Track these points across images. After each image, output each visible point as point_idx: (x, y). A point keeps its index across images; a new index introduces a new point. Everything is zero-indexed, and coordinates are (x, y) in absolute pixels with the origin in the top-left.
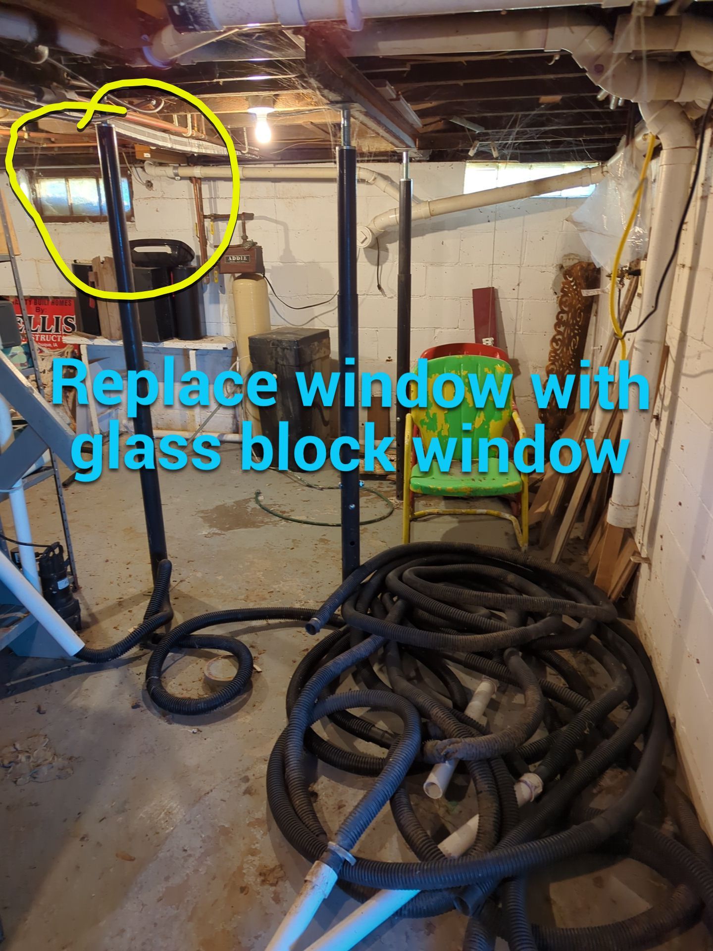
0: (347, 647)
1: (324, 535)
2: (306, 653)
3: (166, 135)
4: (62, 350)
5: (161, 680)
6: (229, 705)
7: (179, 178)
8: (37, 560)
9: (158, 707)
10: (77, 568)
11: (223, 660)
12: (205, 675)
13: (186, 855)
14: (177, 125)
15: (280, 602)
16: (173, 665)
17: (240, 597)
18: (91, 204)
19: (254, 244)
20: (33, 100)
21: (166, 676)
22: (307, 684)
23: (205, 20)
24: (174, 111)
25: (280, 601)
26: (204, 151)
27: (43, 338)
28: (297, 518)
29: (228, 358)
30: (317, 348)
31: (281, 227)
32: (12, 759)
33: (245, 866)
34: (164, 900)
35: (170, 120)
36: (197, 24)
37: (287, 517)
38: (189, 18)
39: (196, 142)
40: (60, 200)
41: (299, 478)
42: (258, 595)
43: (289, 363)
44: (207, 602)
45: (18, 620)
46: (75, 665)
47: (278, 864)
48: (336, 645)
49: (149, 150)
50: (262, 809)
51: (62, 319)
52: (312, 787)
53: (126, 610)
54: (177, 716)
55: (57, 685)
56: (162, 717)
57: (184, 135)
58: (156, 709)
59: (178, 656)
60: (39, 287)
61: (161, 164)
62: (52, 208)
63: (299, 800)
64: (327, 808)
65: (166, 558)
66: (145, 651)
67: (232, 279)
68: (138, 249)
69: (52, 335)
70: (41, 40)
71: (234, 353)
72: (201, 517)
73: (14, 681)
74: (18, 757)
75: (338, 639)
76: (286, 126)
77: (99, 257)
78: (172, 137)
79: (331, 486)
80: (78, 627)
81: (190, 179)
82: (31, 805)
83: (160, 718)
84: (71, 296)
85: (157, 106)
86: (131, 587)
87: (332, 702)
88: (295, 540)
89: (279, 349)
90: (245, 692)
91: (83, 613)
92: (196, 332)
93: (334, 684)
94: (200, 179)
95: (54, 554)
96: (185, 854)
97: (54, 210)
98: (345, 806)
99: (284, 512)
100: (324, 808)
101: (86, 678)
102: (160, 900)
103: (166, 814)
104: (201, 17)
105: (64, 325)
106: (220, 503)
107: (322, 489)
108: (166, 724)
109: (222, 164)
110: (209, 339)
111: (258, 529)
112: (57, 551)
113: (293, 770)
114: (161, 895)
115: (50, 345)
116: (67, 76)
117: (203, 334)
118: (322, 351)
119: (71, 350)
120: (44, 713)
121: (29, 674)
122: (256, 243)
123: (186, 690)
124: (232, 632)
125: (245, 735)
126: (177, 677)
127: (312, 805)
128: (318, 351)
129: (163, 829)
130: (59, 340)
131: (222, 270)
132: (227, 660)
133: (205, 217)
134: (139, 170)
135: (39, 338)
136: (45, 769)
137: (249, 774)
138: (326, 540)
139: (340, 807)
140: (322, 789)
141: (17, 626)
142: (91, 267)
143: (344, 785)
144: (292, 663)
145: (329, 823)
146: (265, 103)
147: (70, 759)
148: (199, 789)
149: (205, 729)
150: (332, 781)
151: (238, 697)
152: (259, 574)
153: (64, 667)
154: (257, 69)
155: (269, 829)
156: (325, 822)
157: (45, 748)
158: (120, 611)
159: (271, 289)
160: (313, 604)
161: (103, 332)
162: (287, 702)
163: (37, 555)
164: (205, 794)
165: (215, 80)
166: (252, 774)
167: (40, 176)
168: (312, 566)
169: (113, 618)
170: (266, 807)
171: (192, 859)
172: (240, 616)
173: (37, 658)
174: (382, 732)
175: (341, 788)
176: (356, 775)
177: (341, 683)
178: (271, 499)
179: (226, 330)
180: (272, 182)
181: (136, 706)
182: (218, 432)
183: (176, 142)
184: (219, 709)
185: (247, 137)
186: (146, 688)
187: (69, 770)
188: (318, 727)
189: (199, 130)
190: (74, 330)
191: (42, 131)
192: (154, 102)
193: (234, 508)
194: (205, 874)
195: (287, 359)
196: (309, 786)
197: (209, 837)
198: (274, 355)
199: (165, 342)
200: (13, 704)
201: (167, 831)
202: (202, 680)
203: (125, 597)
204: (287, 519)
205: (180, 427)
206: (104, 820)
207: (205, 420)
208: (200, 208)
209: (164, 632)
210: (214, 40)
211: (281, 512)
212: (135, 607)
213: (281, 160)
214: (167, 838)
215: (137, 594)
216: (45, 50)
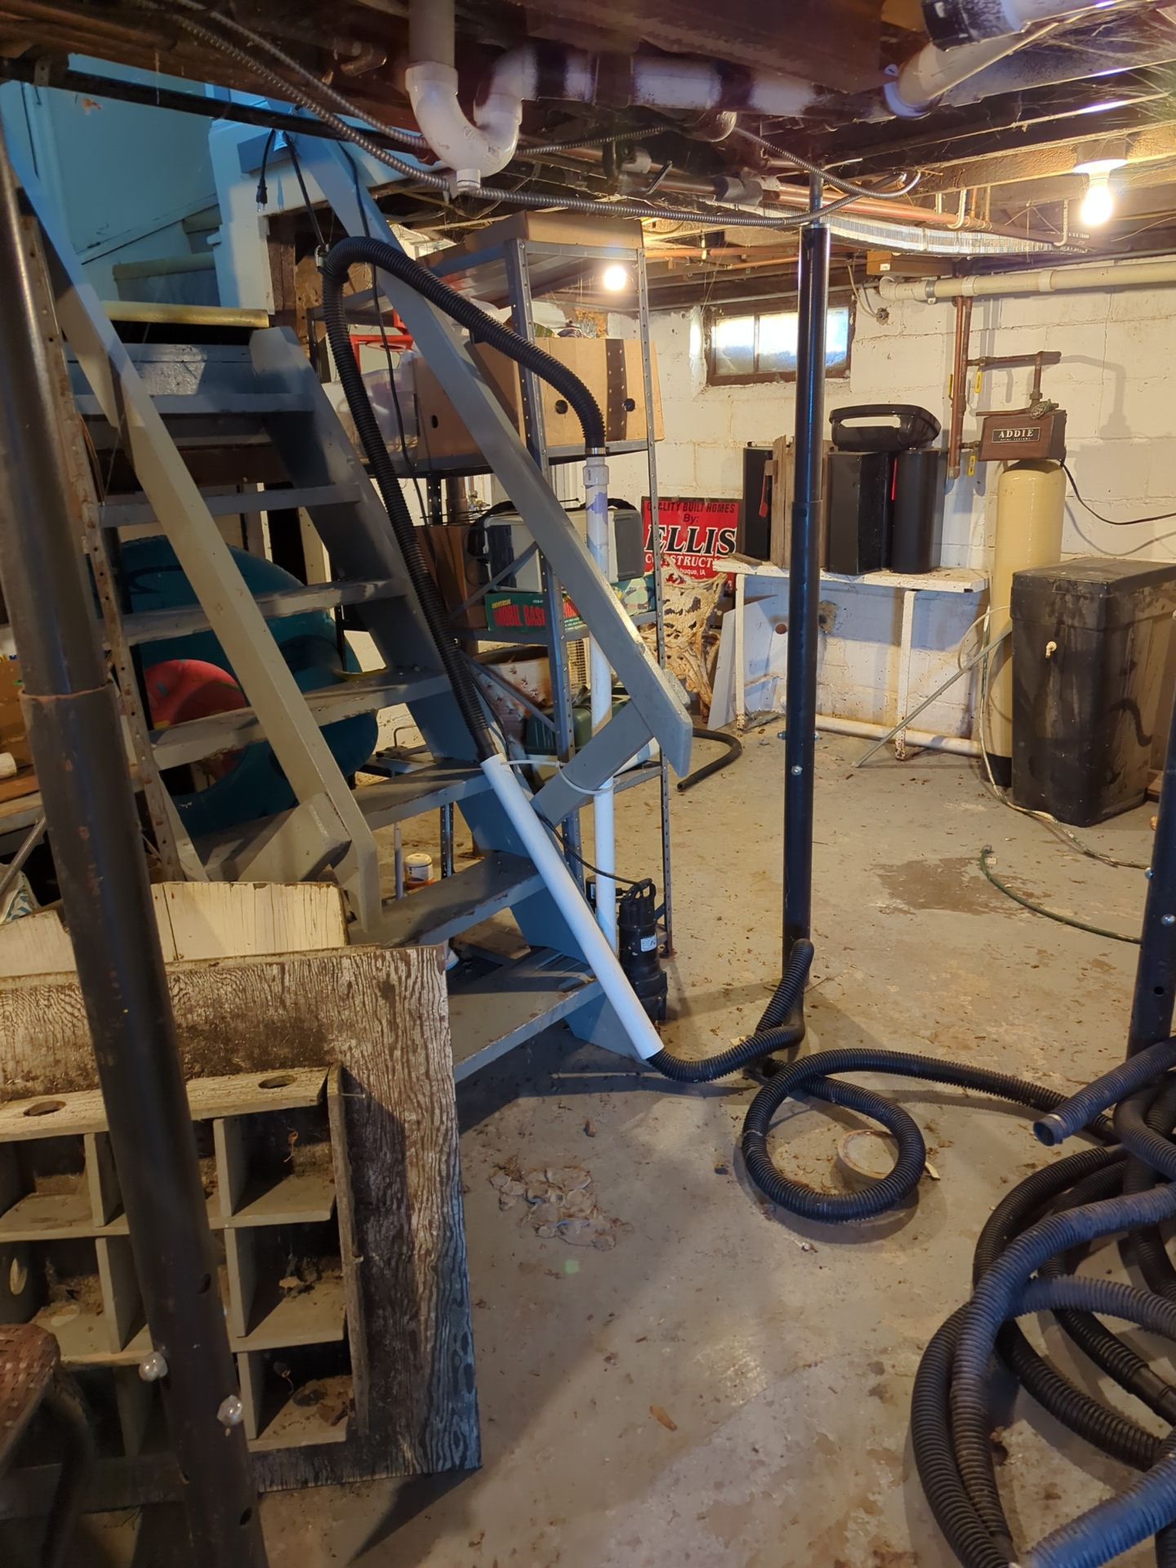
0: (1114, 1189)
1: (1105, 955)
2: (1030, 1173)
3: (919, 231)
4: (711, 581)
5: (766, 1140)
6: (871, 1222)
7: (934, 300)
8: (617, 901)
9: (754, 1185)
10: (673, 921)
11: (873, 1137)
12: (838, 1155)
13: (756, 1458)
14: (940, 211)
15: (995, 1062)
16: (791, 1120)
17: (922, 1033)
18: (788, 353)
19: (1052, 407)
20: (711, 199)
21: (776, 1136)
22: (1019, 1238)
23: (991, 17)
24: (938, 188)
25: (996, 1058)
26: (982, 250)
27: (687, 561)
28: (1055, 911)
29: (971, 607)
30: (1148, 599)
31: (1110, 374)
32: (539, 1194)
33: (851, 1525)
34: (707, 1520)
35: (928, 203)
36: (974, 28)
37: (1034, 906)
38: (962, 18)
39: (970, 236)
40: (743, 350)
41: (1072, 836)
42: (957, 1038)
43: (1085, 623)
44: (863, 1026)
45: (580, 985)
46: (647, 1074)
47: (909, 1548)
48: (1094, 1176)
49: (890, 257)
50: (898, 1438)
51: (717, 533)
52: (999, 1434)
53: (733, 1005)
54: (781, 1210)
55: (617, 1097)
56: (758, 1204)
57: (950, 226)
58: (751, 1185)
59: (800, 1106)
60: (694, 484)
61: (907, 280)
62: (729, 363)
63: (969, 1451)
64: (1023, 1487)
65: (808, 938)
66: (751, 1082)
67: (1002, 469)
68: (848, 423)
69: (700, 557)
70: (724, 104)
71: (985, 599)
72: (879, 876)
73: (563, 1072)
74: (547, 1192)
75: (1101, 1166)
76: (1148, 188)
77: (785, 436)
78: (928, 232)
79: (1136, 863)
80: (660, 1015)
81: (954, 300)
82: (550, 1273)
83: (755, 1203)
84: (736, 497)
85: (907, 183)
86: (747, 970)
87: (1063, 1287)
88: (1045, 952)
89: (1068, 597)
90: (902, 1207)
91: (671, 995)
92: (922, 560)
93: (1075, 1252)
94: (971, 298)
95: (642, 896)
96: (753, 1456)
97: (732, 366)
98: (1060, 1498)
99: (1031, 895)
100: (1016, 1484)
101: (659, 1100)
102: (702, 1517)
103: (735, 1371)
104: (984, 13)
105: (719, 543)
106: (915, 858)
107: (1115, 865)
108: (762, 1217)
109: (1015, 268)
110: (944, 573)
111: (977, 917)
112: (646, 892)
113: (967, 1390)
114: (704, 1509)
115: (695, 572)
116: (764, 153)
117: (933, 564)
118: (1159, 604)
119: (723, 581)
120: (592, 1135)
121: (584, 1069)
122: (1057, 405)
123: (804, 1169)
124: (897, 1091)
125: (890, 1286)
126: (793, 1142)
127: (991, 1471)
128: (1150, 604)
129: (727, 1397)
130: (708, 566)
131: (984, 454)
132: (879, 1140)
133: (969, 363)
134: (871, 292)
135: (683, 561)
136: (577, 1225)
137: (887, 1362)
138: (1107, 965)
139: (1049, 1496)
140: (1018, 1445)
141: (577, 993)
142: (770, 453)
143: (1064, 1455)
144: (1000, 1182)
145: (1021, 1518)
146: (1108, 152)
147: (615, 1221)
148: (797, 1353)
149: (824, 1249)
150: (1040, 1437)
151: (889, 1212)
152: (965, 1000)
153: (631, 1072)
154: (1097, 93)
155: (905, 1478)
156: (1014, 1511)
157: (584, 1191)
158: (725, 1006)
159: (1072, 487)
160: (1057, 1082)
161: (773, 555)
162: (977, 1256)
163: (619, 892)
164: (805, 1366)
165: (1014, 125)
166: (891, 1362)
167: (721, 315)
168: (1069, 1009)
169: (713, 1014)
170: (905, 1433)
171: (762, 1471)
172: (915, 1067)
173: (598, 1047)
174: (1162, 1386)
175: (1057, 1459)
176: (1092, 1447)
177: (1093, 1253)
178: (1010, 867)
179: (976, 558)
180: (1107, 292)
181: (720, 1171)
182: (933, 733)
183: (934, 241)
184: (851, 1223)
185: (1068, 218)
186: (740, 1145)
187: (610, 1239)
188: (1029, 1325)
189: (977, 216)
190: (731, 551)
191: (731, 245)
192: (904, 177)
193: (940, 870)
194: (780, 1507)
195: (1081, 615)
196: (994, 1430)
197: (798, 1444)
198: (1057, 607)
199: (866, 576)
200: (555, 1108)
201: (734, 1404)
202: (833, 1161)
203: (736, 984)
204: (1034, 910)
205: (870, 717)
206: (644, 1342)
207: (914, 709)
208: (963, 347)
209: (786, 1060)
210: (1010, 52)
211: (1026, 894)
212: (748, 1004)
213: (1132, 250)
214: (730, 1416)
215: (754, 983)
216: (731, 118)
